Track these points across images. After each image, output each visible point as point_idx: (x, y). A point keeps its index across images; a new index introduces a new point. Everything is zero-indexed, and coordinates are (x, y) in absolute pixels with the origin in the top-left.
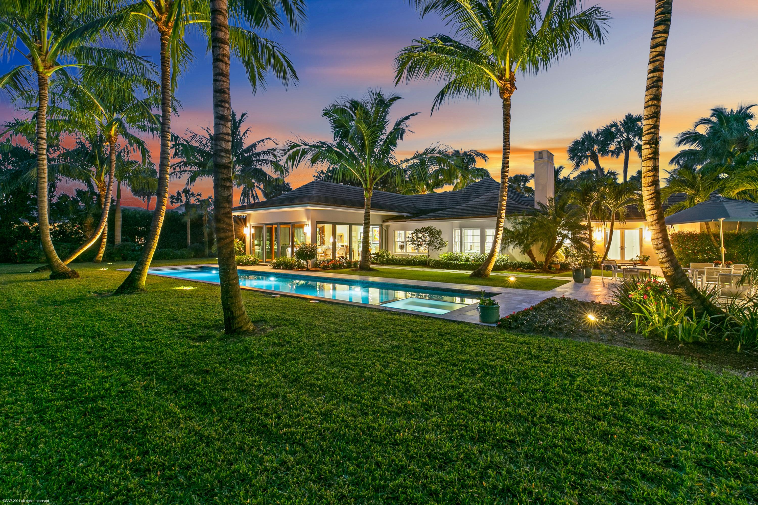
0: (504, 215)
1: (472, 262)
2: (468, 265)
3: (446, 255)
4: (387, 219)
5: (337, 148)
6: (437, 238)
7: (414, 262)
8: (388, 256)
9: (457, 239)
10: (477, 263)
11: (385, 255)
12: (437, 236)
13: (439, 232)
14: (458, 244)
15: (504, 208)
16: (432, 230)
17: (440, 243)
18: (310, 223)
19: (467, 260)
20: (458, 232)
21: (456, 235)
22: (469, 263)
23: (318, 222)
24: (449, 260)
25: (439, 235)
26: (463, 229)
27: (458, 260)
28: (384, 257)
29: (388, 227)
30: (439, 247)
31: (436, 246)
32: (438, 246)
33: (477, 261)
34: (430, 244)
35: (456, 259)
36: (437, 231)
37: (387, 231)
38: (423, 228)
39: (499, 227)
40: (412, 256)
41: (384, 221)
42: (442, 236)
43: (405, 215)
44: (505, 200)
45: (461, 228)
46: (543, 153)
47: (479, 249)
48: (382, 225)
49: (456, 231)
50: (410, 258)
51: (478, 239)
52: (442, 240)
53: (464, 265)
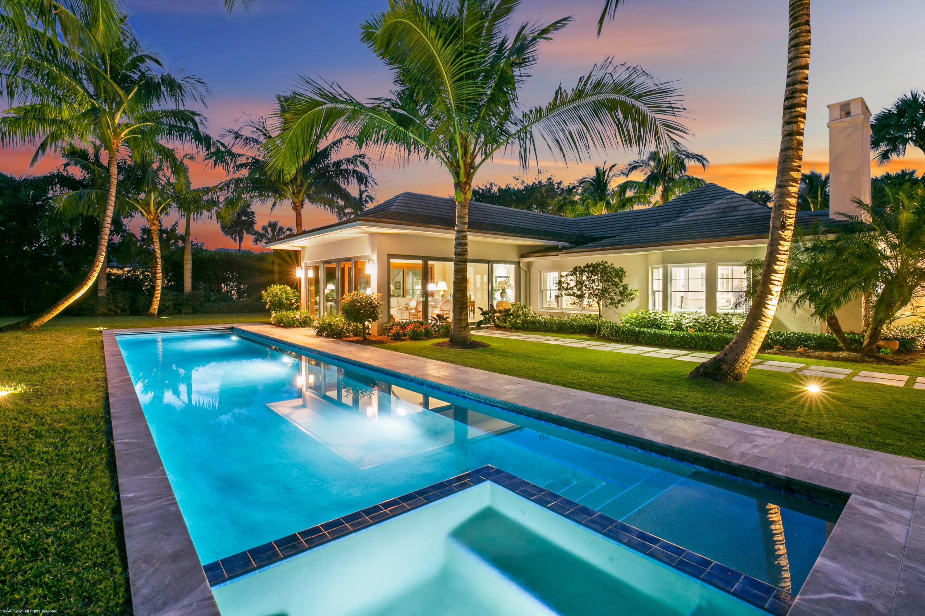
0: (792, 221)
1: (691, 331)
2: (682, 338)
3: (635, 315)
4: (526, 252)
5: (402, 108)
6: (615, 284)
7: (572, 326)
8: (526, 315)
9: (658, 285)
10: (700, 334)
11: (521, 313)
12: (616, 280)
13: (620, 273)
14: (659, 296)
15: (793, 201)
16: (605, 268)
17: (621, 293)
18: (375, 257)
19: (679, 327)
20: (659, 273)
21: (655, 277)
22: (682, 334)
23: (391, 256)
24: (639, 325)
25: (620, 277)
26: (669, 266)
27: (658, 327)
28: (518, 316)
29: (529, 265)
30: (620, 301)
31: (612, 299)
32: (617, 298)
33: (700, 330)
34: (602, 294)
35: (655, 324)
36: (616, 271)
37: (528, 272)
38: (588, 266)
39: (778, 252)
40: (569, 315)
41: (522, 256)
42: (625, 281)
43: (560, 244)
44: (795, 180)
45: (665, 262)
46: (852, 107)
47: (703, 304)
48: (519, 262)
49: (655, 271)
50: (565, 319)
51: (701, 285)
52: (625, 287)
53: (672, 337)
